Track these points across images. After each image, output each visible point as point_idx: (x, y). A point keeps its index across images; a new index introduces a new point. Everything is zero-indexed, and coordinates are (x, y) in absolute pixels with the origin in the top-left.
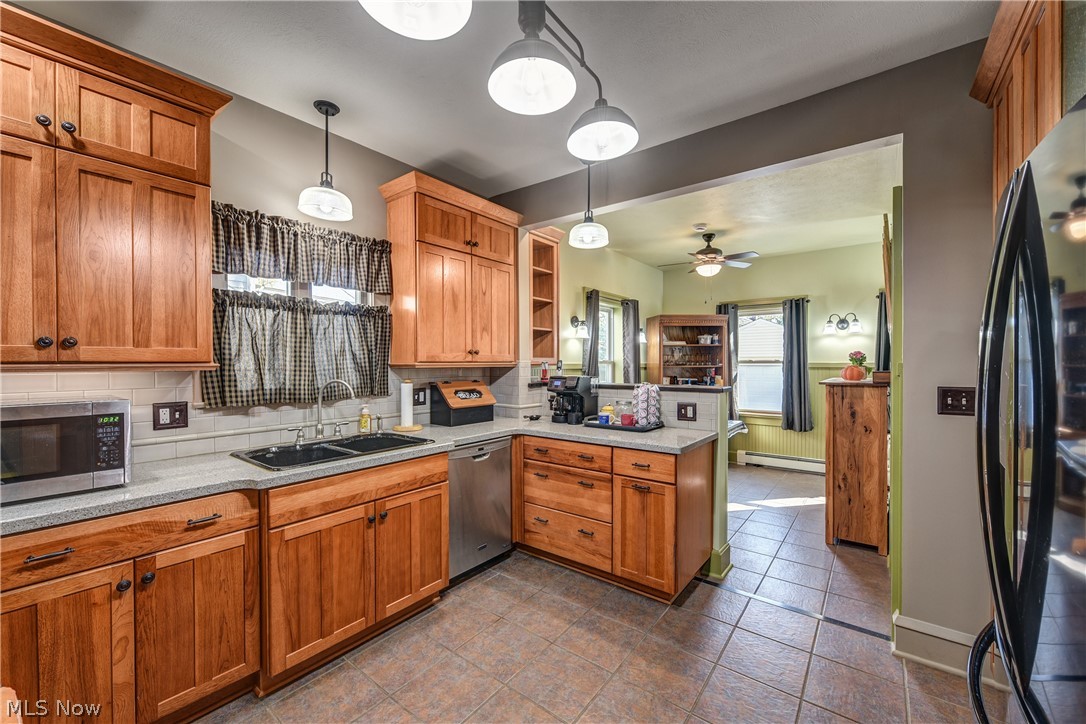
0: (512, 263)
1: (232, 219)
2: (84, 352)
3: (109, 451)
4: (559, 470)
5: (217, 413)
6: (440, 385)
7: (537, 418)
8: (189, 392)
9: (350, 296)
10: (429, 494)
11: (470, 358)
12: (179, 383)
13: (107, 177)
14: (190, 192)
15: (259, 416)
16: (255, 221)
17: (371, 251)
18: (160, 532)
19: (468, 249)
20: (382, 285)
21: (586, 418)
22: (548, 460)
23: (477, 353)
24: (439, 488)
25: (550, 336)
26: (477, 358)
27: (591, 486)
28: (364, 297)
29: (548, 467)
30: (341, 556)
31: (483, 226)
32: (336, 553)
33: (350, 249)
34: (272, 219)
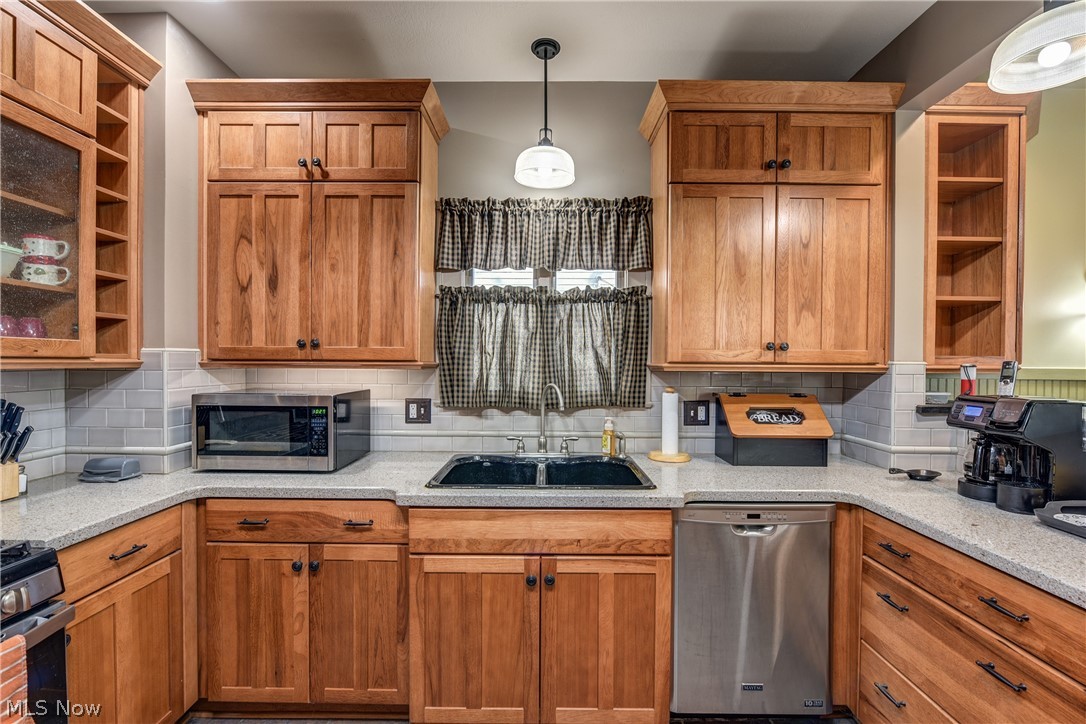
0: (880, 179)
1: (466, 213)
2: (326, 350)
3: (318, 439)
4: (933, 609)
5: (454, 413)
6: (724, 397)
7: (931, 477)
8: (432, 390)
9: (608, 279)
10: (632, 568)
11: (769, 356)
12: (425, 380)
13: (343, 197)
14: (400, 193)
15: (492, 419)
16: (487, 210)
17: (622, 216)
18: (327, 524)
19: (770, 176)
20: (638, 258)
21: (1050, 504)
22: (909, 576)
23: (783, 348)
24: (653, 564)
25: (994, 314)
26: (783, 356)
27: (1020, 690)
28: (620, 278)
29: (909, 591)
30: (492, 615)
31: (804, 131)
32: (486, 608)
33: (593, 218)
34: (506, 203)
